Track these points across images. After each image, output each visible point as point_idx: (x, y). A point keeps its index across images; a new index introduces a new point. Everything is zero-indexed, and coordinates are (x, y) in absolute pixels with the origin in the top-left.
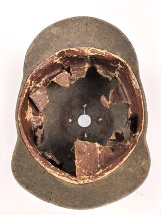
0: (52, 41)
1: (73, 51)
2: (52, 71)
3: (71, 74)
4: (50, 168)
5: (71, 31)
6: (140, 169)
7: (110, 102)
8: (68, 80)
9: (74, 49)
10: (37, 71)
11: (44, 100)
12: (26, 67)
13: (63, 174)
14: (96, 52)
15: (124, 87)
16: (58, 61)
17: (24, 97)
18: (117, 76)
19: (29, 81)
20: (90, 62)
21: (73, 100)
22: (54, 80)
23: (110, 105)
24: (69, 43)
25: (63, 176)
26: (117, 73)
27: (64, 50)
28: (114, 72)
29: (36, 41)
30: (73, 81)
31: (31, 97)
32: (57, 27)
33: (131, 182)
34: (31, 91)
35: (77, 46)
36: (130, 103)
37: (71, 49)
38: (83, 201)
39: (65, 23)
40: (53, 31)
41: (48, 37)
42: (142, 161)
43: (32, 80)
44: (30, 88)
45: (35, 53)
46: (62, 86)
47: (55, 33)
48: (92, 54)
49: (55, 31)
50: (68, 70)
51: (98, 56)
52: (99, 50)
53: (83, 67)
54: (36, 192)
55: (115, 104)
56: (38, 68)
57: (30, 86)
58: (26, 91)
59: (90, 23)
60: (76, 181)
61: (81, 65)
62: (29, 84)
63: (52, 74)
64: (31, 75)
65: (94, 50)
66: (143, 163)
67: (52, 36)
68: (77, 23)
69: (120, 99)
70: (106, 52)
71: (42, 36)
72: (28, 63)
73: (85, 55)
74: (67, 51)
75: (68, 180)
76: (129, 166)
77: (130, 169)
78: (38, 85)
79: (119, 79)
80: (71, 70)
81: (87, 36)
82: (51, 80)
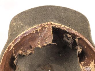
4: (67, 28)
6: (16, 21)
13: (59, 26)
25: (59, 25)
33: (23, 17)
38: (47, 10)
42: (15, 25)
54: (70, 11)
60: (52, 24)
66: (14, 24)
75: (56, 24)
76: (22, 26)
77: (22, 24)
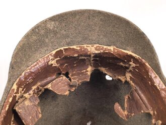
0: (47, 37)
1: (73, 49)
2: (46, 77)
3: (70, 80)
5: (71, 26)
7: (126, 113)
8: (67, 87)
9: (75, 47)
10: (27, 74)
11: (35, 114)
12: (12, 68)
14: (102, 49)
15: (140, 92)
16: (54, 63)
17: (7, 109)
18: (128, 79)
19: (15, 87)
20: (94, 64)
21: (72, 116)
22: (49, 86)
23: (127, 116)
24: (68, 40)
26: (128, 76)
27: (62, 49)
28: (125, 75)
29: (27, 36)
30: (74, 89)
31: (17, 109)
32: (54, 21)
34: (17, 102)
35: (78, 43)
36: (152, 113)
37: (71, 47)
39: (63, 17)
40: (49, 26)
41: (42, 32)
43: (19, 86)
44: (15, 96)
45: (25, 50)
46: (60, 94)
47: (51, 28)
48: (97, 52)
49: (51, 26)
50: (67, 75)
51: (104, 53)
52: (105, 47)
53: (84, 71)
55: (133, 114)
56: (28, 71)
57: (16, 93)
58: (10, 100)
59: (93, 16)
61: (83, 68)
62: (15, 91)
63: (45, 81)
64: (18, 79)
65: (99, 47)
67: (48, 31)
68: (77, 17)
69: (139, 108)
70: (114, 48)
71: (35, 31)
72: (15, 63)
73: (89, 53)
74: (65, 50)
78: (26, 95)
79: (131, 82)
80: (70, 76)
81: (90, 31)
82: (45, 87)
